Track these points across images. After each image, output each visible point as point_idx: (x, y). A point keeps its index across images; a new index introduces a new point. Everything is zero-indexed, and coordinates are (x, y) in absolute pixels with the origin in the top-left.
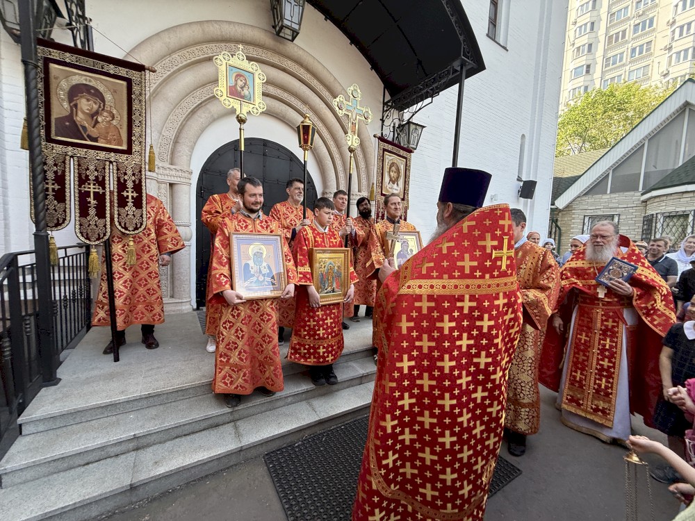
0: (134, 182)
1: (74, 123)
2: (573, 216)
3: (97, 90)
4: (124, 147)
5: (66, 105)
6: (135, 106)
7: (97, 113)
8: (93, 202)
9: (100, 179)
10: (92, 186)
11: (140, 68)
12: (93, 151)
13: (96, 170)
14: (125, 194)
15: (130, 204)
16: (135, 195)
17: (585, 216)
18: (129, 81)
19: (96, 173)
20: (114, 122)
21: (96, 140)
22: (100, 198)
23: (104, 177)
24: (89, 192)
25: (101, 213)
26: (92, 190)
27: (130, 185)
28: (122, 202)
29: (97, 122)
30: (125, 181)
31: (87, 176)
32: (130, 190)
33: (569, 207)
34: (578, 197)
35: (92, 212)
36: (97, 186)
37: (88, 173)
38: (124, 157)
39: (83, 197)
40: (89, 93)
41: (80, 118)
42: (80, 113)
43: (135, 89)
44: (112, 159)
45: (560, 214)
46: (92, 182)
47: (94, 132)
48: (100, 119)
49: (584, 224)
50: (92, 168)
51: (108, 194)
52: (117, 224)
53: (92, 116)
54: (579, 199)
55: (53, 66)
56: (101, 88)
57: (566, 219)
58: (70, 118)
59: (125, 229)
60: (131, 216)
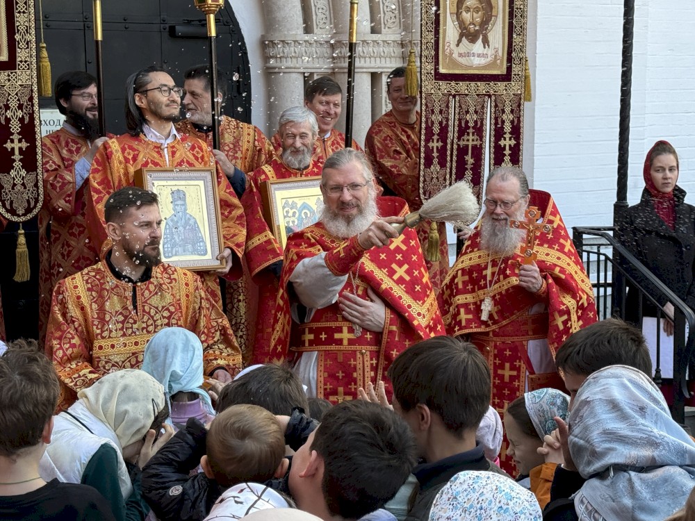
4: (5, 57)
15: (17, 164)
16: (24, 145)
27: (15, 127)
30: (8, 120)
38: (4, 75)
59: (13, 212)
60: (19, 187)
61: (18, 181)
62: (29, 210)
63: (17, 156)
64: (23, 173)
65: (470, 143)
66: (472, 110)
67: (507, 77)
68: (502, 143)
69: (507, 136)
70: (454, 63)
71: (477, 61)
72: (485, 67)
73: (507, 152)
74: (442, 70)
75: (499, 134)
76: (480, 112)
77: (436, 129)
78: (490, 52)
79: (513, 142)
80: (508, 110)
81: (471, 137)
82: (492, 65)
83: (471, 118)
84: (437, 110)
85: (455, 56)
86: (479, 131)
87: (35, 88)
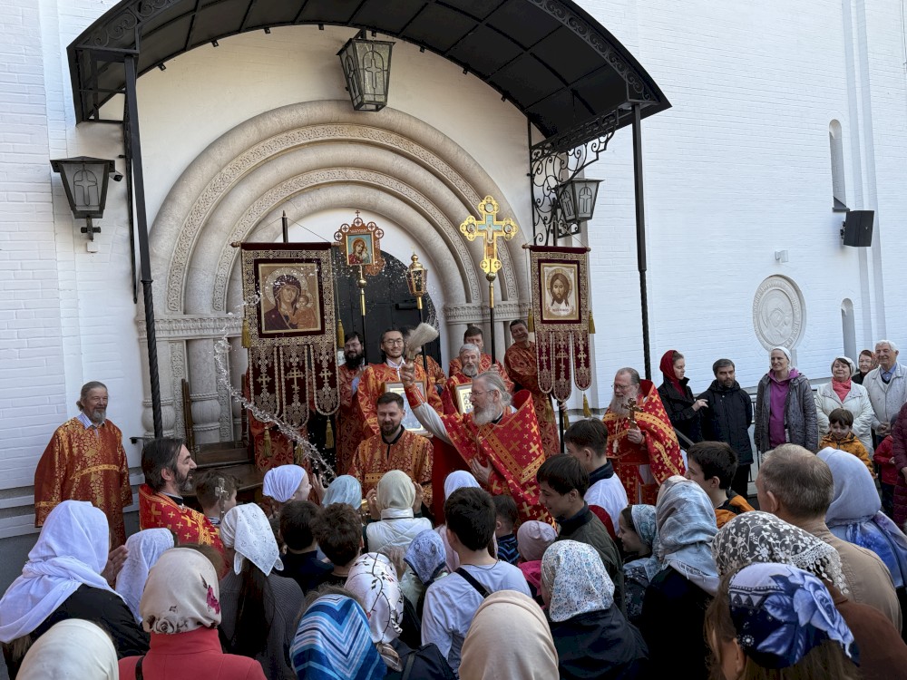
1: (279, 315)
3: (294, 278)
6: (325, 284)
7: (295, 301)
8: (296, 387)
10: (295, 373)
11: (326, 247)
13: (298, 356)
15: (327, 384)
18: (319, 261)
20: (309, 305)
21: (296, 326)
22: (301, 382)
23: (304, 361)
24: (293, 379)
25: (303, 399)
26: (295, 377)
27: (325, 365)
29: (296, 309)
30: (321, 361)
31: (291, 363)
32: (325, 370)
35: (296, 398)
36: (299, 372)
37: (292, 360)
38: (318, 338)
39: (289, 383)
41: (283, 309)
42: (283, 304)
43: (324, 267)
44: (309, 343)
46: (295, 369)
47: (294, 318)
48: (298, 306)
50: (294, 354)
51: (307, 377)
52: (317, 407)
53: (292, 304)
55: (260, 266)
56: (297, 274)
58: (275, 310)
59: (324, 410)
60: (327, 397)
61: (327, 393)
62: (332, 409)
63: (326, 380)
64: (329, 389)
65: (562, 357)
66: (562, 339)
67: (579, 321)
68: (579, 356)
69: (582, 352)
70: (551, 315)
71: (563, 313)
72: (567, 316)
73: (582, 361)
74: (545, 319)
75: (577, 351)
76: (566, 340)
77: (544, 350)
78: (569, 308)
79: (585, 356)
80: (581, 338)
81: (562, 354)
82: (571, 314)
83: (562, 343)
84: (543, 340)
85: (551, 311)
86: (567, 351)
87: (335, 343)
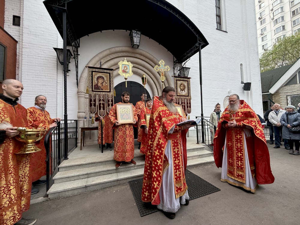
0: (111, 99)
1: (98, 86)
2: (280, 96)
3: (102, 77)
4: (109, 91)
5: (96, 82)
6: (111, 80)
7: (103, 83)
8: (102, 105)
9: (104, 99)
10: (102, 102)
11: (112, 70)
12: (101, 92)
14: (109, 103)
16: (112, 103)
17: (287, 96)
18: (110, 73)
19: (103, 98)
20: (106, 84)
21: (102, 89)
22: (103, 104)
25: (104, 109)
26: (102, 103)
27: (110, 100)
28: (109, 105)
29: (103, 85)
31: (101, 99)
32: (110, 102)
33: (277, 92)
34: (282, 87)
35: (102, 108)
38: (109, 93)
39: (100, 104)
40: (101, 78)
41: (99, 85)
42: (99, 83)
43: (111, 75)
44: (106, 94)
45: (273, 96)
46: (102, 101)
47: (102, 87)
48: (103, 84)
49: (287, 100)
50: (102, 97)
51: (105, 103)
52: (107, 111)
53: (102, 84)
54: (282, 88)
55: (93, 73)
56: (103, 76)
57: (277, 98)
58: (97, 85)
66: (183, 100)
67: (188, 96)
68: (188, 105)
72: (185, 95)
87: (113, 95)
